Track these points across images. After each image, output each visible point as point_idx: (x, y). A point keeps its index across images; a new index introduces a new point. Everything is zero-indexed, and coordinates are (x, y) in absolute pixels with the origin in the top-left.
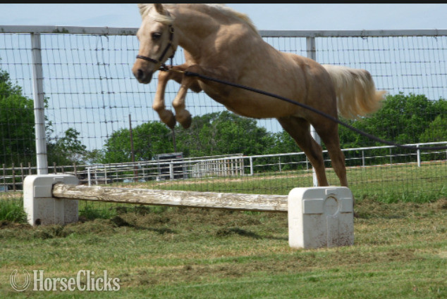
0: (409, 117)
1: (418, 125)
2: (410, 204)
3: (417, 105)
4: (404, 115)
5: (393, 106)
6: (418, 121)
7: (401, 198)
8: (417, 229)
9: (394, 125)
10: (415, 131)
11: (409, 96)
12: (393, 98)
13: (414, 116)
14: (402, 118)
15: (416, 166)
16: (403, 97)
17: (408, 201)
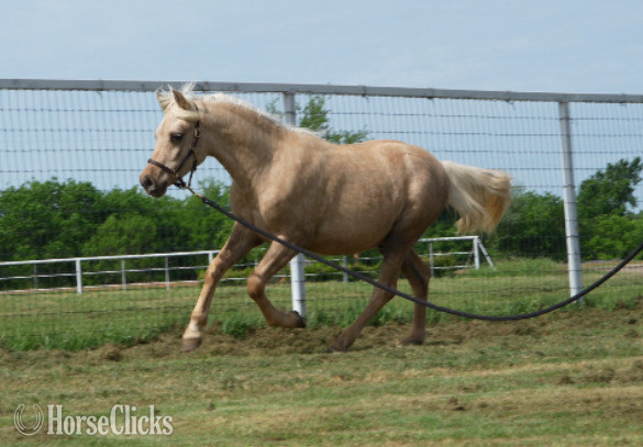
0: (65, 217)
1: (80, 230)
2: (56, 352)
3: (80, 198)
4: (59, 213)
5: (40, 198)
6: (80, 223)
7: (43, 343)
8: (64, 392)
9: (41, 228)
10: (75, 238)
11: (67, 183)
12: (42, 186)
13: (75, 216)
14: (56, 218)
15: (75, 292)
16: (57, 184)
17: (54, 347)
